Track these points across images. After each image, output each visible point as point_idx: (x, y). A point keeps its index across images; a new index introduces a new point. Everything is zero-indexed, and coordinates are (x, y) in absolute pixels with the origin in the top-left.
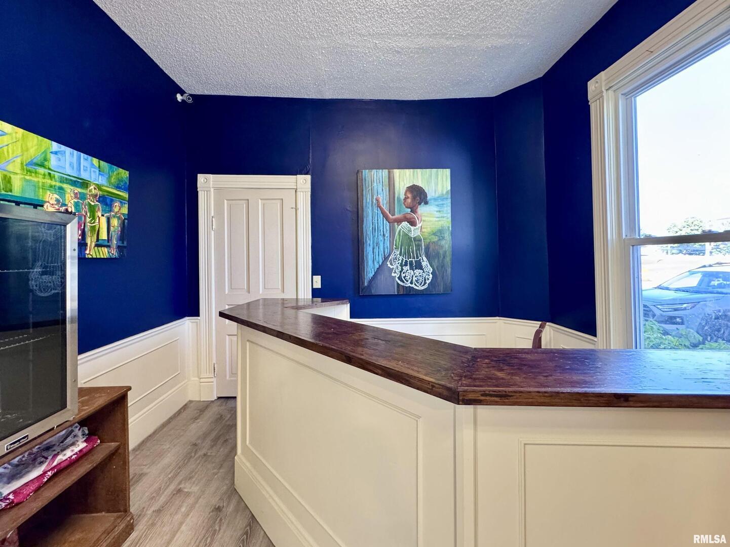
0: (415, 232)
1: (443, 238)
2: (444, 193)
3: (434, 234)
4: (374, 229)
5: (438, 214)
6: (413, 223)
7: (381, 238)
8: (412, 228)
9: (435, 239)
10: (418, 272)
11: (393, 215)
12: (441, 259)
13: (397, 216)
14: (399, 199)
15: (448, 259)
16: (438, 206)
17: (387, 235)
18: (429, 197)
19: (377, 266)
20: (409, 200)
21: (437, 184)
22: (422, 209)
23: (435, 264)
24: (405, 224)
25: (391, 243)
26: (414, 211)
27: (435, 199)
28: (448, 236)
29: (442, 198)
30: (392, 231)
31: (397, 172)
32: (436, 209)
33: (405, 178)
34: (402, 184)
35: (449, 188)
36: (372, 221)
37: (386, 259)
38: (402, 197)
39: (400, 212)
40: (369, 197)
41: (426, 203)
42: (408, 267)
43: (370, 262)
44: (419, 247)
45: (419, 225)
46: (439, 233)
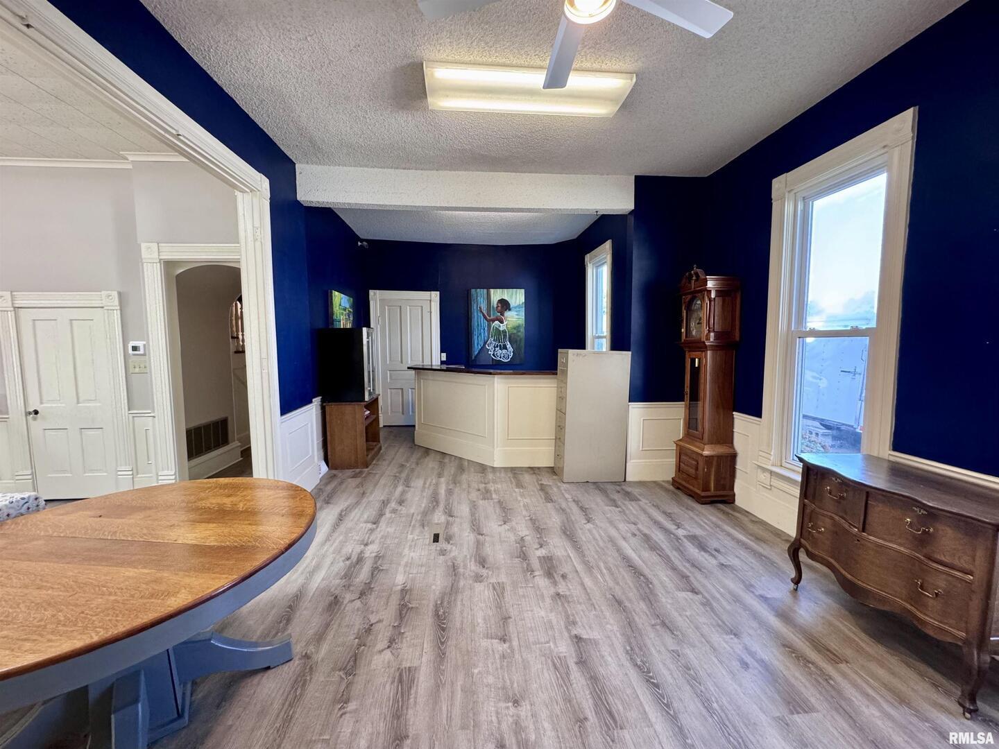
0: (503, 327)
1: (519, 331)
2: (521, 303)
3: (515, 329)
4: (478, 325)
5: (517, 317)
6: (502, 322)
7: (482, 331)
8: (501, 325)
9: (515, 331)
10: (504, 351)
11: (490, 317)
12: (518, 343)
13: (492, 317)
14: (493, 307)
15: (523, 344)
16: (516, 311)
17: (486, 329)
18: (511, 306)
19: (480, 347)
20: (499, 308)
21: (516, 298)
22: (507, 314)
23: (515, 346)
24: (497, 322)
25: (489, 334)
26: (502, 314)
27: (515, 308)
28: (522, 330)
29: (519, 306)
30: (489, 326)
31: (492, 291)
32: (516, 313)
33: (497, 295)
34: (495, 298)
35: (524, 301)
36: (478, 321)
37: (485, 343)
38: (495, 306)
39: (494, 314)
40: (475, 305)
41: (510, 310)
42: (498, 348)
43: (476, 345)
44: (505, 336)
45: (505, 323)
46: (517, 328)
